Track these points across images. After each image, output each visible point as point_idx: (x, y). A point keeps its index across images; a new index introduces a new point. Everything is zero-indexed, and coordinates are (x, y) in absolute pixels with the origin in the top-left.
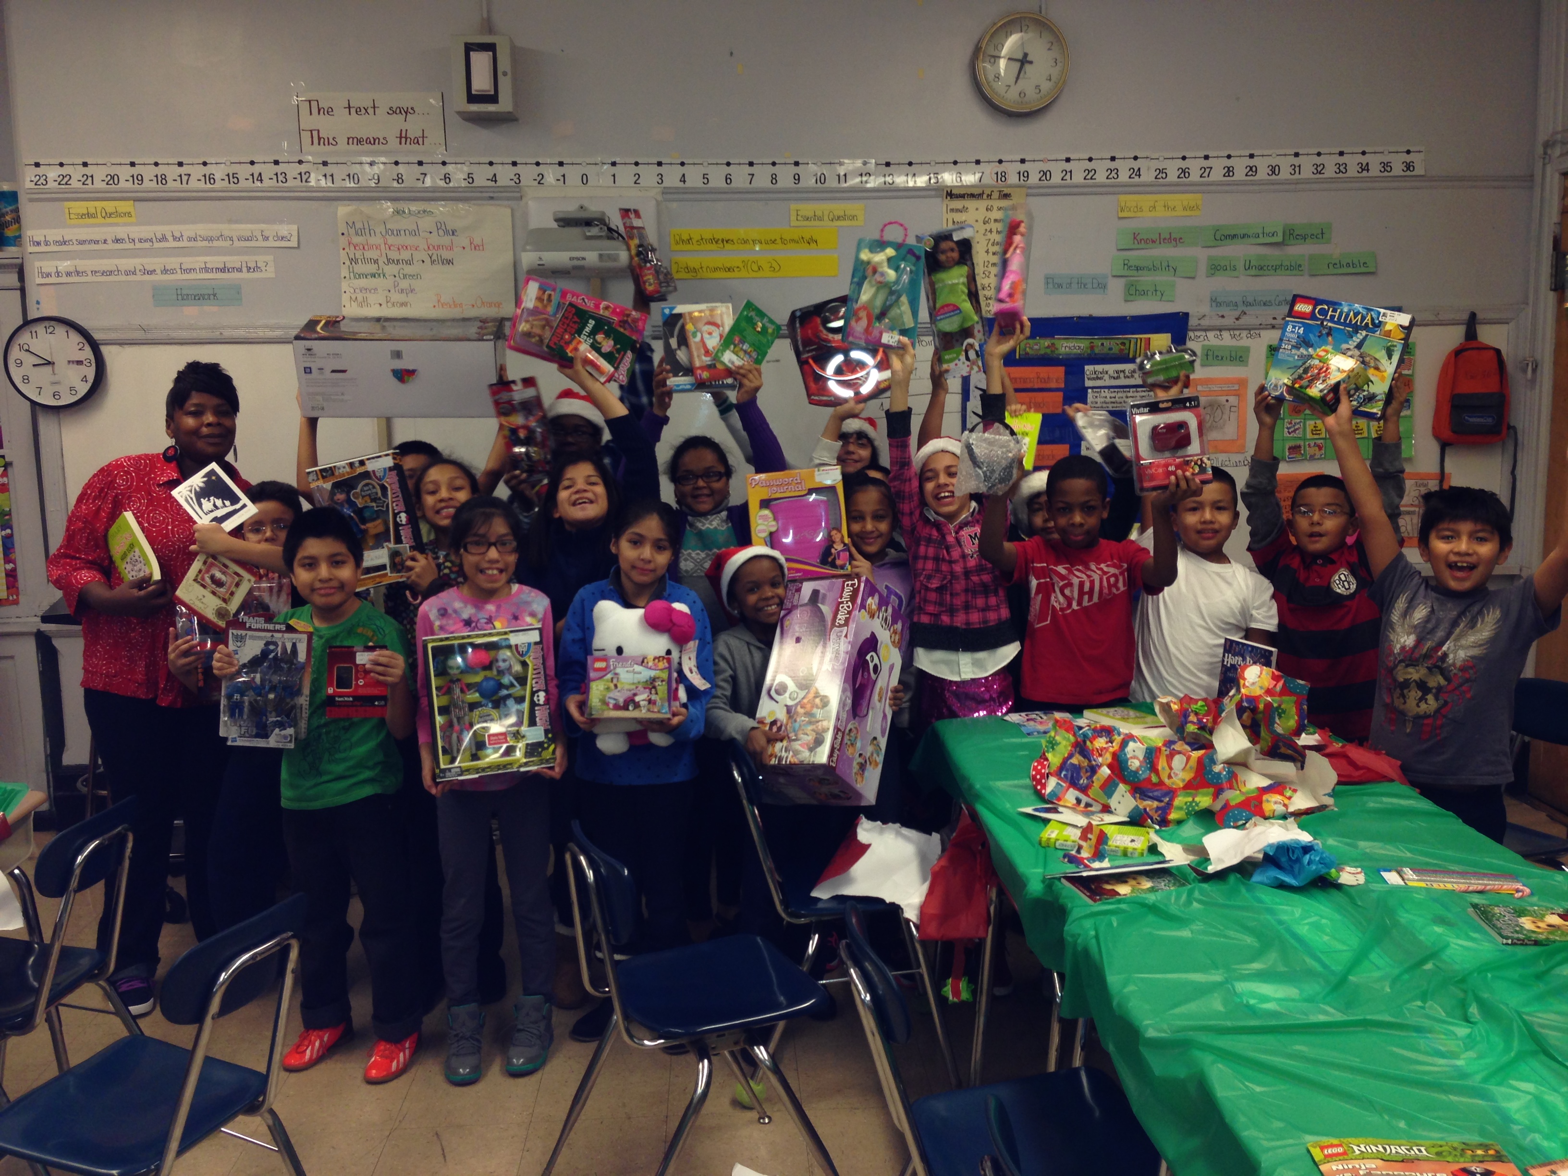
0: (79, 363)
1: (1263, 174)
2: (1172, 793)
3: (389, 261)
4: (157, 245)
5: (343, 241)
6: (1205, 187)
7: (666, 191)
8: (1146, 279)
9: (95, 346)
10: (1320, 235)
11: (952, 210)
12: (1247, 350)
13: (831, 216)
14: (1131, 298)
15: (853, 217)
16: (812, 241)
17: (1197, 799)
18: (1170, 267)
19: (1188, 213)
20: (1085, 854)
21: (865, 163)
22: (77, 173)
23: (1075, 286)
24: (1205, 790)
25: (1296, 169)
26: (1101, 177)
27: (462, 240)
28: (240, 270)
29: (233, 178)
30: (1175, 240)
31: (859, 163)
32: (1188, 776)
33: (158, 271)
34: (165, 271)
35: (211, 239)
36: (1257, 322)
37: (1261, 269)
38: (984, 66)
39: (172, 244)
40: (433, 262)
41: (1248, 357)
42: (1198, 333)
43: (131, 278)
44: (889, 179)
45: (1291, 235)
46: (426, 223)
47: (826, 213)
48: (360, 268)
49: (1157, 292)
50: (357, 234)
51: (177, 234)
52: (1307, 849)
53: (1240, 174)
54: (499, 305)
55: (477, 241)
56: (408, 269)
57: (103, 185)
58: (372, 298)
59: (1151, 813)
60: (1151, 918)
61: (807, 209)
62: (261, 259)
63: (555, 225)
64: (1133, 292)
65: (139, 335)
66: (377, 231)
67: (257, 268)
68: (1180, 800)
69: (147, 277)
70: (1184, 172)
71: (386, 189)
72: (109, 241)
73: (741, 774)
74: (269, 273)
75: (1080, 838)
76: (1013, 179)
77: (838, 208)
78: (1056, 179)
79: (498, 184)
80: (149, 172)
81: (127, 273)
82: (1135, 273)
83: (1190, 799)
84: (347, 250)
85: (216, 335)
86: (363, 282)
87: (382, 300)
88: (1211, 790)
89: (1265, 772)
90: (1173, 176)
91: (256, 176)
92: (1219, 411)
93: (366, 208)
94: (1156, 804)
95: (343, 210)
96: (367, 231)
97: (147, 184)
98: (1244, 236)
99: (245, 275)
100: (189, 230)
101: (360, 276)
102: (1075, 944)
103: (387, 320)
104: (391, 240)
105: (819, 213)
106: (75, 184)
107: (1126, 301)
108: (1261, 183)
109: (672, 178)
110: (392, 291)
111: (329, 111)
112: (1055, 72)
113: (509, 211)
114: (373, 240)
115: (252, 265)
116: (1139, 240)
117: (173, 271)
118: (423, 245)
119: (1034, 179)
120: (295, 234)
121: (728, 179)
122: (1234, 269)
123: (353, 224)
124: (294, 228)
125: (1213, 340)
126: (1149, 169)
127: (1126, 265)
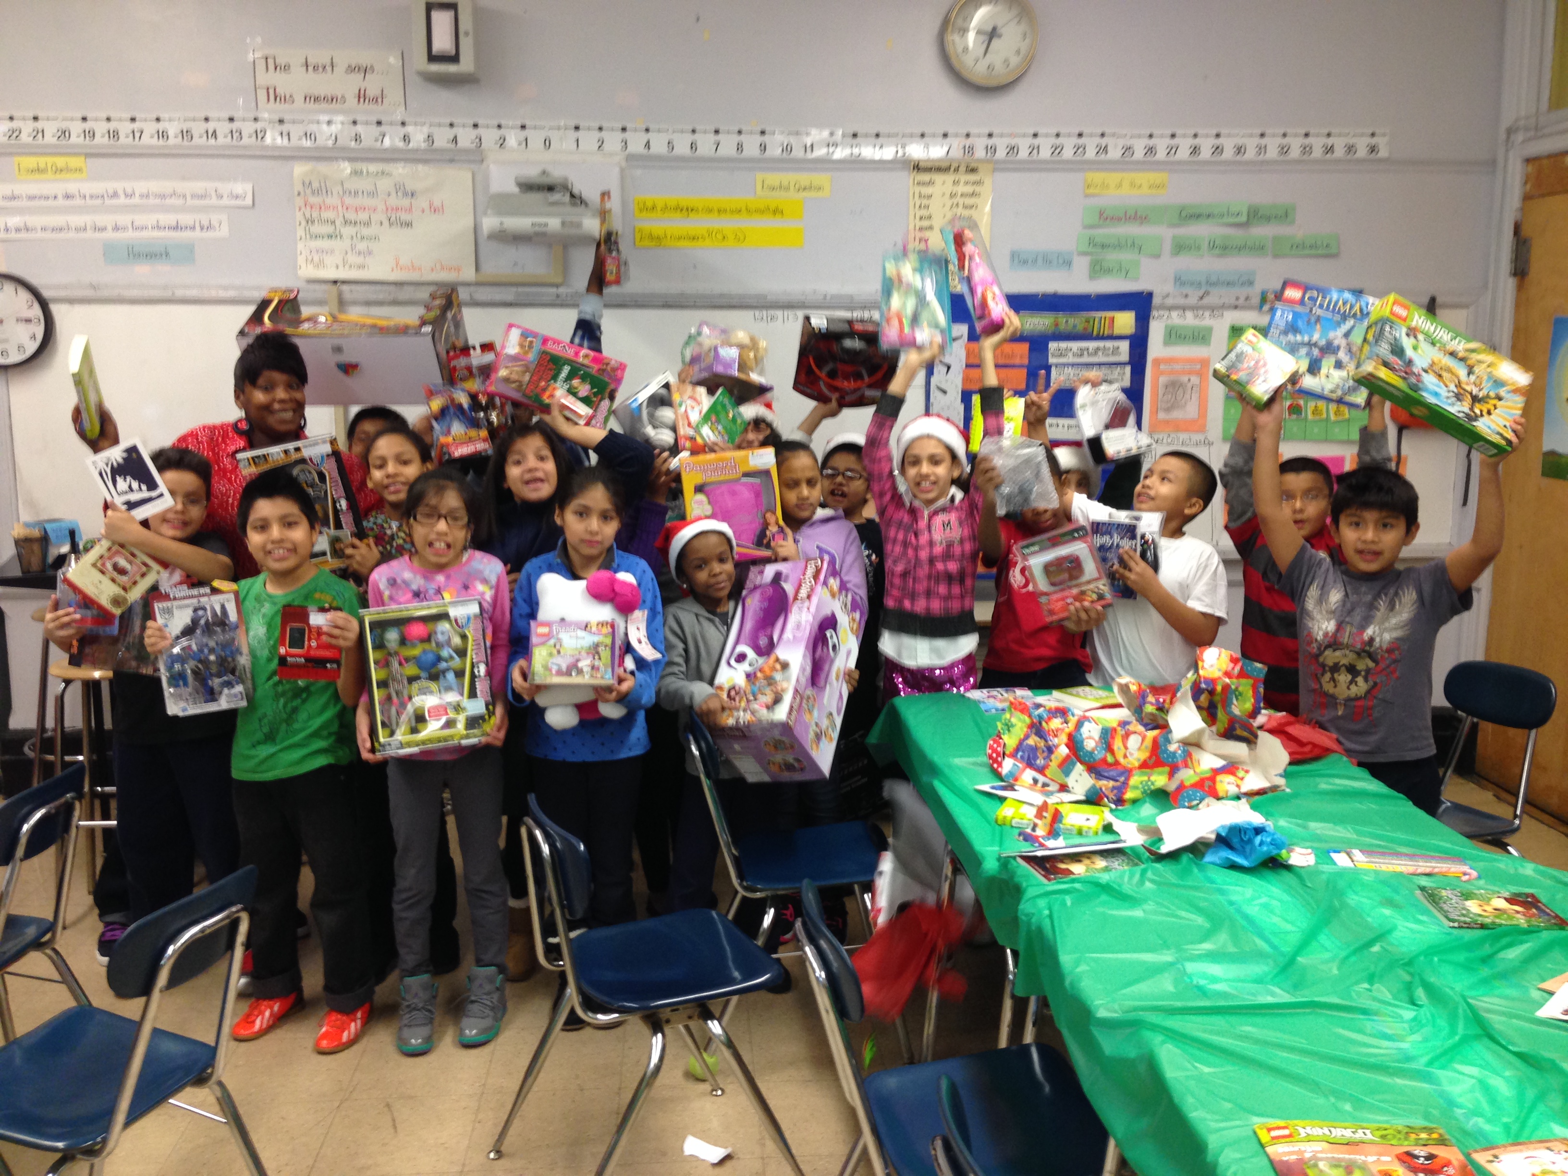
0: (28, 321)
1: (1228, 153)
2: (1128, 772)
3: (346, 222)
4: (108, 202)
5: (299, 201)
6: (1171, 166)
7: (631, 158)
8: (1112, 257)
9: (44, 304)
10: (1285, 215)
12: (1210, 330)
13: (798, 187)
14: (1096, 275)
15: (819, 189)
16: (777, 211)
17: (1153, 778)
18: (1135, 245)
19: (1154, 192)
20: (1040, 832)
21: (832, 134)
22: (27, 128)
23: (1040, 261)
24: (1160, 769)
25: (1262, 149)
26: (1068, 153)
27: (421, 202)
28: (193, 228)
29: (186, 134)
30: (1141, 217)
31: (826, 133)
32: (1144, 755)
33: (110, 228)
34: (116, 228)
35: (163, 196)
36: (1220, 302)
37: (1224, 249)
38: (953, 38)
39: (122, 200)
40: (391, 225)
41: (1210, 337)
42: (1161, 312)
43: (82, 235)
44: (856, 151)
45: (1255, 216)
46: (384, 184)
47: (792, 183)
48: (316, 229)
49: (1123, 271)
50: (314, 194)
51: (129, 191)
52: (1258, 831)
53: (1206, 153)
54: (459, 270)
55: (437, 203)
56: (366, 231)
57: (54, 140)
58: (329, 260)
59: (1107, 793)
60: (1104, 897)
61: (773, 178)
62: (215, 218)
63: (516, 190)
64: (1097, 269)
65: (89, 293)
66: (335, 192)
67: (210, 227)
68: (1136, 780)
69: (98, 235)
70: (1151, 150)
71: (344, 149)
72: (60, 196)
73: (700, 749)
74: (224, 231)
75: (1036, 817)
76: (980, 153)
77: (804, 178)
78: (1023, 154)
79: (459, 146)
80: (101, 128)
81: (77, 230)
82: (1099, 250)
83: (1146, 778)
84: (303, 210)
85: (168, 294)
86: (320, 243)
87: (340, 263)
88: (1167, 769)
89: (1218, 752)
91: (210, 132)
92: (1181, 391)
93: (323, 168)
94: (1111, 783)
95: (300, 169)
96: (324, 191)
97: (98, 139)
98: (1210, 216)
99: (198, 233)
100: (140, 187)
101: (317, 237)
102: (1029, 924)
103: (344, 282)
104: (348, 200)
105: (785, 183)
106: (25, 139)
107: (1091, 279)
108: (1227, 163)
109: (636, 145)
110: (350, 253)
111: (286, 68)
112: (1024, 46)
113: (470, 176)
114: (329, 201)
115: (205, 223)
116: (1105, 217)
117: (125, 229)
118: (381, 207)
119: (1001, 154)
120: (250, 192)
121: (693, 146)
122: (1199, 248)
123: (310, 183)
124: (249, 187)
125: (1176, 318)
126: (1116, 146)
127: (1091, 242)
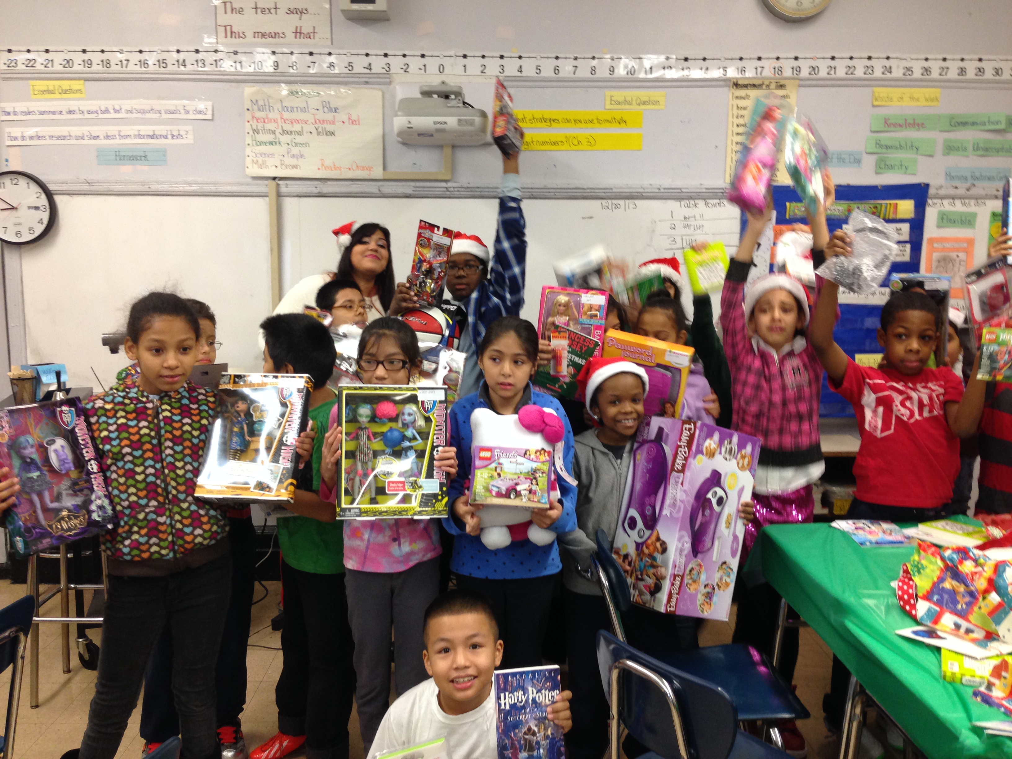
0: (37, 208)
1: (989, 74)
3: (285, 132)
4: (101, 116)
5: (248, 116)
6: (942, 83)
7: (507, 79)
8: (895, 156)
9: (49, 195)
11: (737, 97)
12: (974, 215)
13: (639, 101)
14: (881, 171)
15: (656, 103)
16: (622, 121)
18: (913, 147)
19: (929, 103)
21: (667, 58)
22: (41, 58)
23: (835, 160)
26: (859, 73)
27: (342, 116)
28: (166, 137)
29: (162, 63)
30: (918, 125)
31: (662, 58)
33: (102, 137)
34: (107, 137)
35: (143, 112)
36: (982, 192)
37: (986, 150)
39: (113, 115)
40: (319, 133)
41: (975, 221)
42: (935, 201)
43: (81, 142)
44: (686, 72)
45: (1011, 124)
46: (314, 103)
47: (634, 99)
48: (261, 137)
49: (903, 167)
50: (259, 110)
51: (117, 108)
53: (971, 74)
54: (370, 169)
55: (354, 117)
56: (299, 139)
57: (61, 68)
58: (270, 162)
61: (619, 95)
62: (183, 129)
63: (419, 96)
64: (882, 166)
65: (85, 187)
66: (275, 108)
67: (179, 136)
69: (93, 142)
70: (927, 70)
71: (283, 74)
72: (64, 113)
74: (189, 140)
76: (788, 73)
77: (644, 94)
78: (823, 73)
79: (373, 71)
80: (96, 58)
81: (78, 138)
82: (884, 151)
84: (251, 122)
85: (145, 188)
86: (263, 149)
87: (278, 164)
90: (917, 74)
91: (181, 61)
92: (951, 265)
93: (268, 89)
95: (249, 90)
96: (267, 107)
97: (95, 67)
98: (974, 124)
99: (169, 141)
100: (127, 104)
101: (261, 143)
103: (282, 179)
104: (286, 115)
105: (628, 99)
106: (39, 67)
107: (877, 173)
108: (988, 81)
109: (511, 69)
110: (286, 156)
111: (240, 11)
113: (380, 93)
114: (271, 115)
115: (175, 133)
116: (889, 124)
117: (113, 137)
118: (311, 120)
119: (805, 73)
120: (210, 108)
121: (556, 70)
122: (965, 149)
123: (257, 101)
124: (209, 104)
125: (947, 206)
126: (898, 67)
127: (878, 144)
